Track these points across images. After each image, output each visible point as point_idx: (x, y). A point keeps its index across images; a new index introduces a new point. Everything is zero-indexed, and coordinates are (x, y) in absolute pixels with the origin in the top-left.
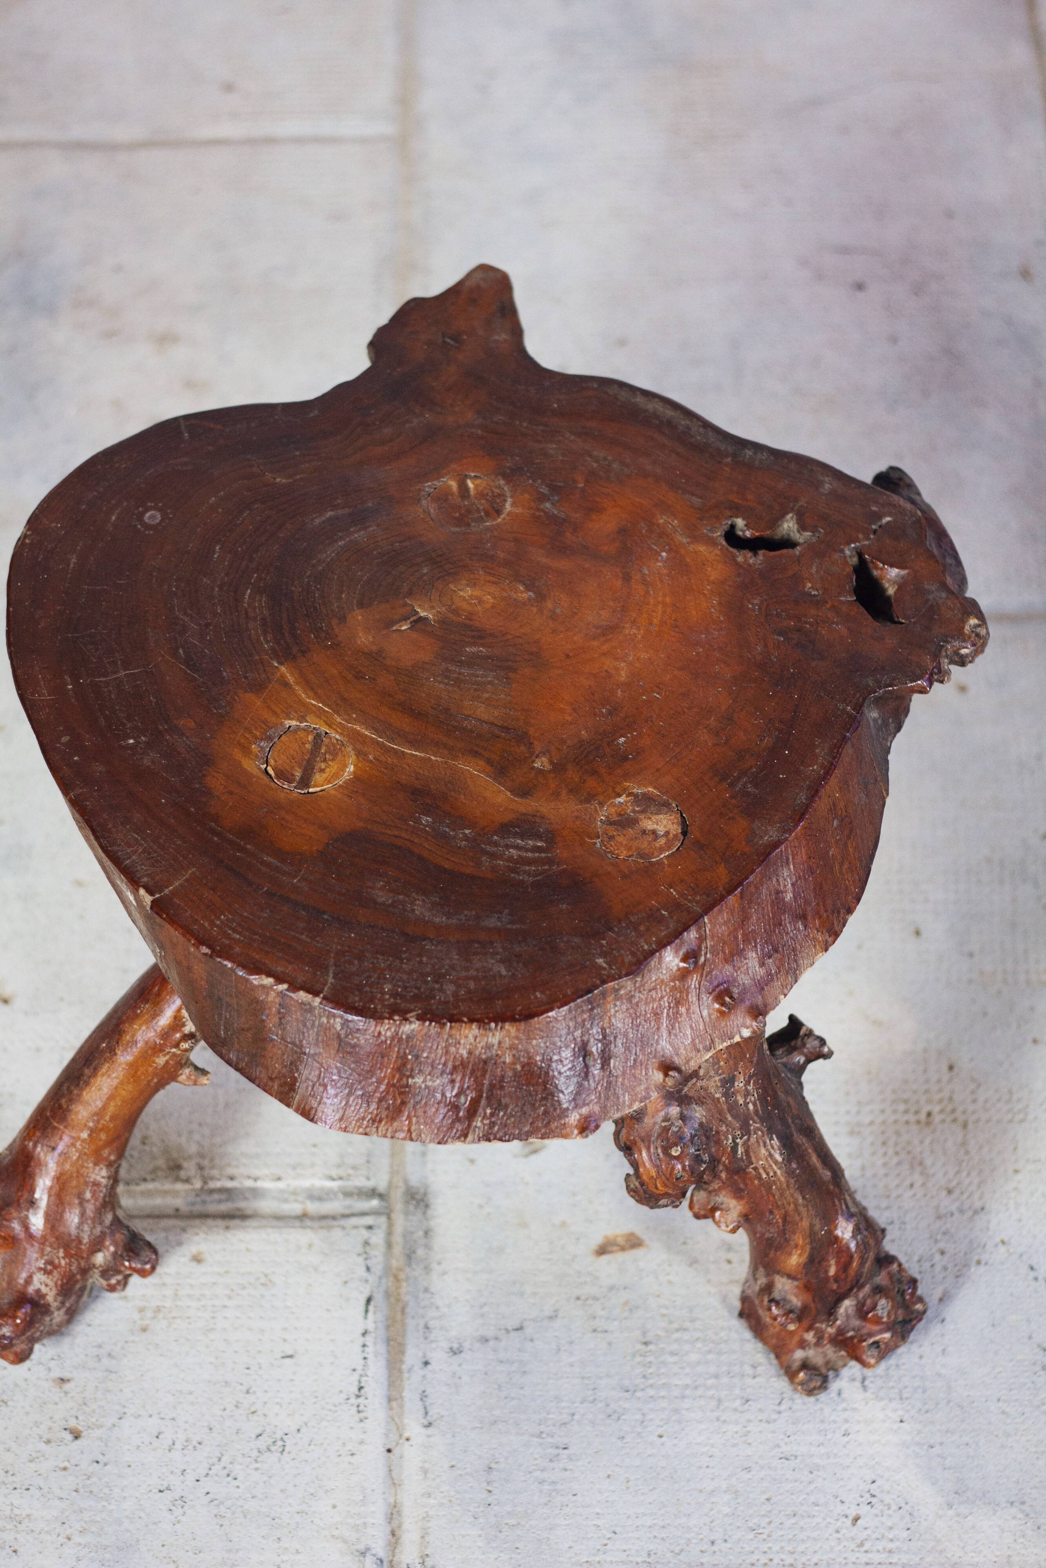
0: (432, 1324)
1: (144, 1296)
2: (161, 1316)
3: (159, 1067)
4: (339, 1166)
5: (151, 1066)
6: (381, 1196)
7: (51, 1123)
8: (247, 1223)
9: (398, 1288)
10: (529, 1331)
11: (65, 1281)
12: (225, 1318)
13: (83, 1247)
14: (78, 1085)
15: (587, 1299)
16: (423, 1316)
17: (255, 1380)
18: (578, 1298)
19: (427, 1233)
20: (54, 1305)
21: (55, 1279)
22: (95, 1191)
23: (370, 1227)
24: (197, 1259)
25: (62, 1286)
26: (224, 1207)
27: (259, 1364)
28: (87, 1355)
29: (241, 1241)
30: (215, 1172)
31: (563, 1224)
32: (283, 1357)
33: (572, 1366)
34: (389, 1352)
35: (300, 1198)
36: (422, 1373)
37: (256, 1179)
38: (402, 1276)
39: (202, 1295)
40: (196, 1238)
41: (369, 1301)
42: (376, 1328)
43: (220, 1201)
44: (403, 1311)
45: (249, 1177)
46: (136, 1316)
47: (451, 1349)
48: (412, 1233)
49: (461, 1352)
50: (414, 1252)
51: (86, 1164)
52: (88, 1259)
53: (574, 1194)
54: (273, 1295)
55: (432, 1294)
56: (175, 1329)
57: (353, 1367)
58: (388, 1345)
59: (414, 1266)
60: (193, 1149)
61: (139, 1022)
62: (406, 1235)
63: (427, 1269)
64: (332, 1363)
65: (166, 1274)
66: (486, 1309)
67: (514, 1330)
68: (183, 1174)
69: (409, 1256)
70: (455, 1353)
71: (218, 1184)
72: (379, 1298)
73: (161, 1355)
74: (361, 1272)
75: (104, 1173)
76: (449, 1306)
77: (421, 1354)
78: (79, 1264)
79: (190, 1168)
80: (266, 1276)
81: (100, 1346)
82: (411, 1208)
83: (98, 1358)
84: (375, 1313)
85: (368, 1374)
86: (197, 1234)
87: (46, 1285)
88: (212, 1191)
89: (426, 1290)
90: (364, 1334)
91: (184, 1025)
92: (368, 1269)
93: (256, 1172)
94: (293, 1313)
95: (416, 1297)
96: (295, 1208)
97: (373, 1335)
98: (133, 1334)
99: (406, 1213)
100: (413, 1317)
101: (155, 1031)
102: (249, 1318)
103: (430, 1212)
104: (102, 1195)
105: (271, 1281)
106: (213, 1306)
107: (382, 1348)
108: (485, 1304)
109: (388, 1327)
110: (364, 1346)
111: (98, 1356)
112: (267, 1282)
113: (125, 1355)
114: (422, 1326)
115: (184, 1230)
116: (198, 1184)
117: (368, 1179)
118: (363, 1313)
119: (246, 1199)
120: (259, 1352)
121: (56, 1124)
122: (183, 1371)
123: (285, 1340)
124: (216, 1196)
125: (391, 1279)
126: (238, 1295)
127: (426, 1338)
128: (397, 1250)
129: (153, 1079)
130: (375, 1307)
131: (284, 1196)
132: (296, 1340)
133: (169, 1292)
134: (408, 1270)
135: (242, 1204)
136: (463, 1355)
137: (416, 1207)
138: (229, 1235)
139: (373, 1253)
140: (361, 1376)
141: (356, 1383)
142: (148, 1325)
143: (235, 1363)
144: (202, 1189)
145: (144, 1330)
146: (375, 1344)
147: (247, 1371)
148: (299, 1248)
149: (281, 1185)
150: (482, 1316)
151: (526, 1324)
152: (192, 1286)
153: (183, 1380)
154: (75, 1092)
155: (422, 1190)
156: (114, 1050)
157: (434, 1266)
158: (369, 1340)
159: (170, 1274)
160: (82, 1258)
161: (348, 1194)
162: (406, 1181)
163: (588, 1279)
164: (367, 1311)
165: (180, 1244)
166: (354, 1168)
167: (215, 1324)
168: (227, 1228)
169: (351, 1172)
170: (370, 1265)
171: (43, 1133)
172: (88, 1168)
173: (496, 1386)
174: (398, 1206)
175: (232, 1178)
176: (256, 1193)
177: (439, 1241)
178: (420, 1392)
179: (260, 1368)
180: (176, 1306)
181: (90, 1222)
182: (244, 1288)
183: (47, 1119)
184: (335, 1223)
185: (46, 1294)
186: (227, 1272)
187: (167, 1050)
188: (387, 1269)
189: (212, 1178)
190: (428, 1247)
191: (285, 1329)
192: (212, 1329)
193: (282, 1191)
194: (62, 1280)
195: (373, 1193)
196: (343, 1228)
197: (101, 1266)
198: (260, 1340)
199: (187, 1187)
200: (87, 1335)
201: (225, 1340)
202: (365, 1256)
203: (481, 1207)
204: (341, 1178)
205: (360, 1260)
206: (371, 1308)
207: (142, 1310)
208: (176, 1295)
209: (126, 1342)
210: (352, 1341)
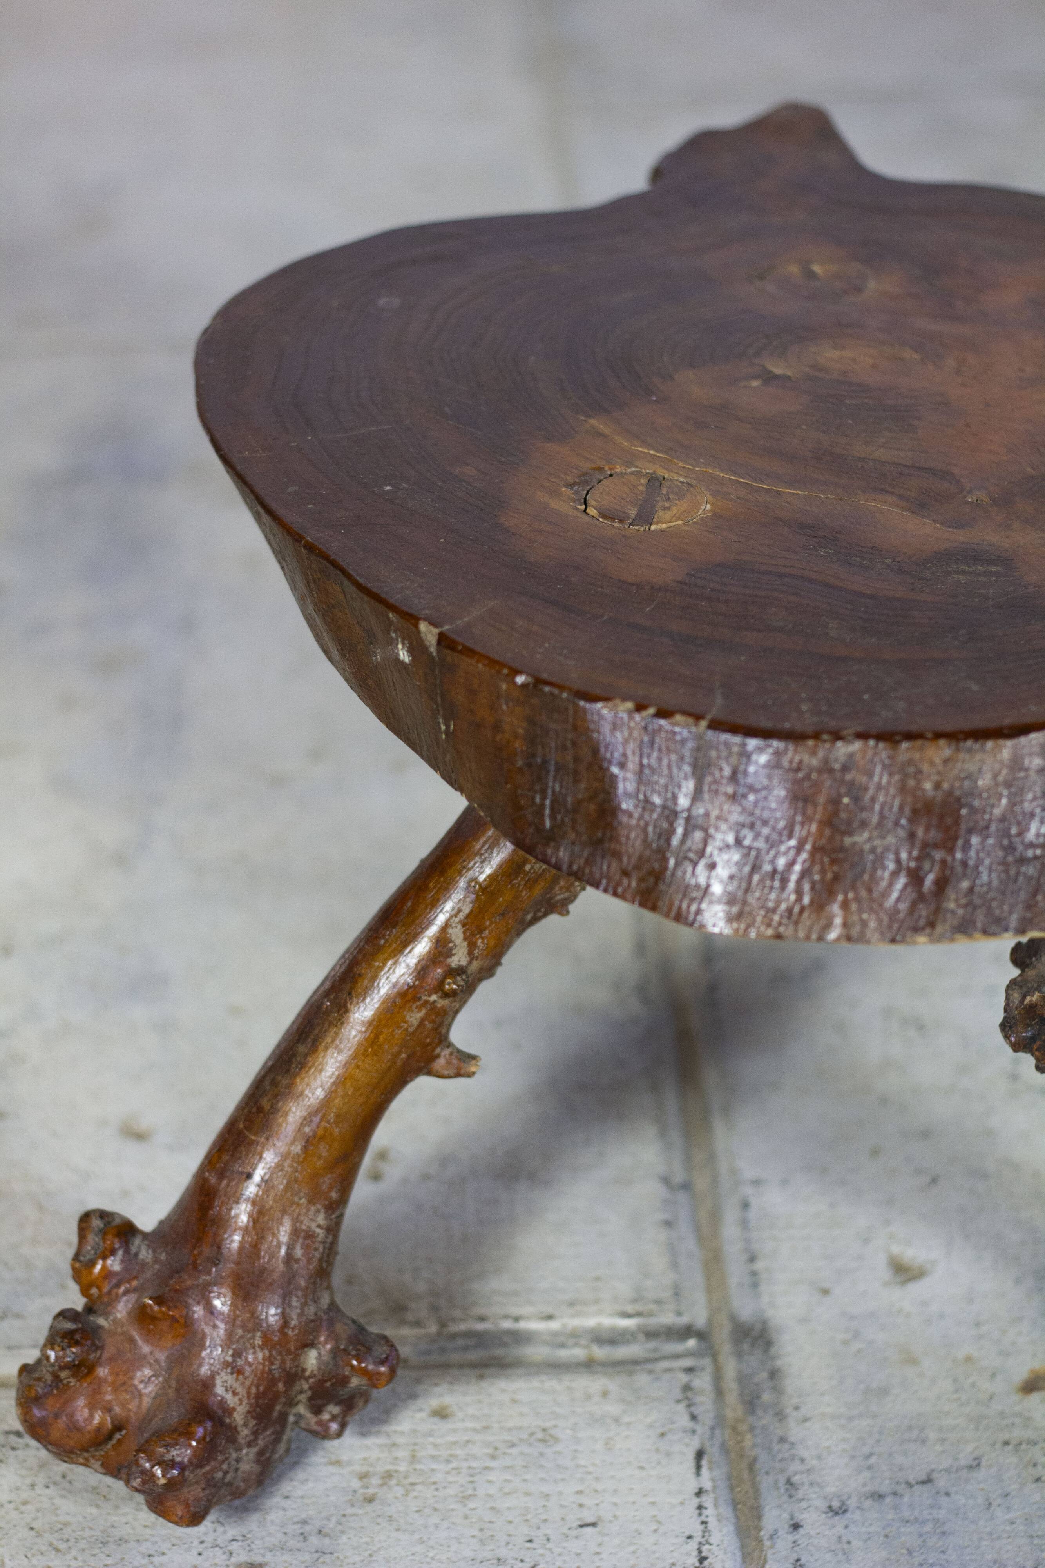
0: (796, 1479)
1: (365, 1459)
2: (393, 1482)
3: (411, 1030)
4: (635, 1301)
5: (399, 1027)
6: (701, 1335)
7: (246, 1137)
8: (509, 1371)
9: (739, 1442)
10: (942, 1482)
11: (261, 1389)
12: (489, 1482)
13: (290, 1332)
14: (288, 1071)
15: (1020, 1444)
16: (782, 1471)
17: (542, 1555)
18: (1006, 1443)
19: (774, 1374)
20: (244, 1433)
21: (248, 1383)
22: (308, 1246)
23: (689, 1370)
24: (441, 1414)
25: (257, 1397)
26: (472, 1356)
27: (546, 1535)
28: (285, 1534)
29: (504, 1391)
30: (457, 1313)
31: (968, 1359)
32: (581, 1526)
33: (1013, 1523)
34: (737, 1517)
35: (583, 1342)
36: (791, 1538)
37: (517, 1319)
38: (743, 1427)
39: (451, 1455)
40: (437, 1390)
41: (700, 1455)
42: (715, 1487)
43: (466, 1349)
44: (751, 1467)
45: (506, 1317)
46: (356, 1484)
47: (830, 1507)
48: (751, 1376)
49: (845, 1511)
50: (758, 1397)
51: (296, 1199)
52: (296, 1356)
53: (978, 1324)
54: (559, 1453)
55: (793, 1444)
56: (415, 1497)
57: (687, 1534)
58: (735, 1509)
59: (760, 1413)
60: (421, 1287)
61: (381, 957)
62: (742, 1379)
63: (781, 1416)
64: (655, 1531)
65: (395, 1432)
66: (873, 1460)
67: (918, 1483)
68: (410, 1317)
69: (751, 1403)
70: (837, 1514)
71: (463, 1327)
72: (713, 1451)
73: (398, 1530)
74: (684, 1421)
75: (321, 1219)
76: (819, 1457)
77: (786, 1516)
78: (283, 1361)
79: (421, 1310)
80: (544, 1430)
81: (305, 1522)
82: (746, 1347)
83: (304, 1537)
84: (710, 1469)
85: (711, 1541)
86: (437, 1385)
87: (235, 1394)
88: (453, 1336)
89: (782, 1440)
90: (699, 1493)
91: (450, 954)
92: (694, 1418)
93: (515, 1311)
94: (590, 1473)
95: (770, 1449)
96: (578, 1353)
97: (712, 1495)
98: (353, 1506)
99: (739, 1355)
100: (767, 1473)
101: (408, 965)
102: (525, 1480)
103: (773, 1351)
104: (317, 1254)
105: (551, 1436)
106: (470, 1468)
107: (726, 1511)
108: (871, 1455)
109: (731, 1488)
110: (700, 1507)
111: (302, 1534)
112: (547, 1437)
113: (343, 1532)
114: (782, 1481)
115: (418, 1381)
116: (433, 1329)
117: (679, 1314)
118: (694, 1470)
119: (504, 1345)
120: (545, 1521)
121: (253, 1138)
122: (432, 1547)
123: (581, 1506)
124: (460, 1342)
125: (728, 1431)
126: (504, 1453)
127: (791, 1496)
128: (732, 1397)
129: (400, 1053)
130: (710, 1462)
131: (558, 1340)
132: (597, 1505)
133: (401, 1454)
134: (751, 1419)
135: (499, 1352)
136: (848, 1515)
137: (753, 1345)
138: (484, 1384)
139: (699, 1399)
140: (700, 1543)
141: (696, 1553)
142: (375, 1494)
143: (509, 1535)
144: (439, 1334)
145: (370, 1500)
146: (716, 1506)
147: (528, 1545)
148: (588, 1397)
149: (554, 1325)
150: (870, 1468)
151: (935, 1475)
152: (436, 1446)
153: (432, 1559)
154: (285, 1082)
155: (758, 1326)
156: (345, 1006)
157: (789, 1410)
158: (707, 1501)
159: (402, 1433)
160: (288, 1352)
161: (651, 1334)
162: (733, 1318)
163: (1018, 1421)
164: (698, 1467)
165: (413, 1396)
166: (658, 1302)
167: (475, 1489)
168: (481, 1377)
169: (652, 1307)
170: (696, 1412)
171: (232, 1156)
172: (298, 1205)
173: (904, 1551)
174: (726, 1349)
175: (482, 1319)
176: (519, 1338)
177: (790, 1385)
178: (792, 1561)
179: (548, 1540)
180: (415, 1470)
181: (300, 1293)
182: (513, 1445)
183: (240, 1133)
184: (638, 1368)
185: (234, 1409)
186: (486, 1428)
187: (425, 998)
188: (720, 1420)
189: (453, 1320)
190: (778, 1390)
191: (580, 1492)
192: (470, 1495)
193: (555, 1334)
194: (258, 1386)
195: (687, 1332)
196: (650, 1372)
197: (312, 1376)
198: (544, 1506)
199: (419, 1331)
200: (284, 1509)
201: (492, 1508)
202: (685, 1403)
203: (846, 1343)
204: (639, 1314)
205: (681, 1407)
206: (704, 1462)
207: (363, 1476)
208: (414, 1457)
209: (344, 1515)
210: (682, 1503)
